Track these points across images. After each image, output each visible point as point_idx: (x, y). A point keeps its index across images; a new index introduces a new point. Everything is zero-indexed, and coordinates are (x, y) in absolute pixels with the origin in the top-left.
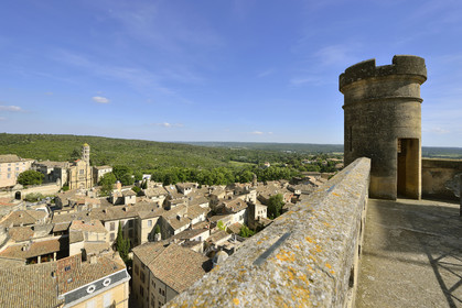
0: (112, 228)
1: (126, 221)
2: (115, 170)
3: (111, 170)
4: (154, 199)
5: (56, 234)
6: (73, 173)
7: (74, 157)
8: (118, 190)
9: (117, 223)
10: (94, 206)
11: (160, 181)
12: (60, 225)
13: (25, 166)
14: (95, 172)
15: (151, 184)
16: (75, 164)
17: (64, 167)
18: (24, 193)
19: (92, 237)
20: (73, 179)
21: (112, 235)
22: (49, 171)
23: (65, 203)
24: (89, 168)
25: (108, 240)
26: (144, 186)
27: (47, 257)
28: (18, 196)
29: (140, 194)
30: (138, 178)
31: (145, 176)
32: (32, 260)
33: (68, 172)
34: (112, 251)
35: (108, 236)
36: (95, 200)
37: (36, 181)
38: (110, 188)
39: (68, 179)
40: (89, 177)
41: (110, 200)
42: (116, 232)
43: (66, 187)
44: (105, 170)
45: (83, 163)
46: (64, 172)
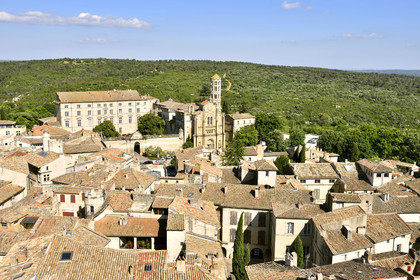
2: (259, 123)
3: (253, 121)
6: (199, 123)
7: (203, 95)
13: (146, 107)
14: (230, 122)
16: (201, 109)
17: (188, 109)
18: (144, 146)
20: (199, 132)
22: (171, 118)
23: (181, 166)
24: (220, 117)
28: (137, 149)
31: (309, 137)
33: (193, 119)
37: (155, 129)
39: (193, 132)
40: (219, 131)
44: (244, 121)
45: (212, 108)
46: (187, 118)
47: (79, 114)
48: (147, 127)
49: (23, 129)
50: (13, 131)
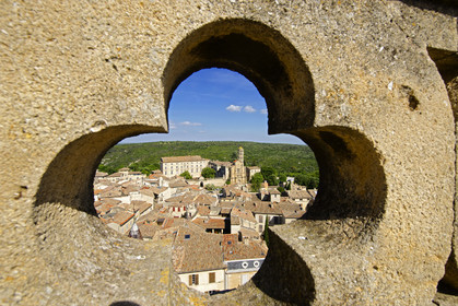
0: (261, 221)
1: (272, 217)
2: (262, 171)
3: (260, 170)
4: (298, 201)
5: (223, 215)
6: (233, 172)
7: (234, 157)
8: (265, 189)
9: (264, 216)
10: (247, 199)
11: (303, 184)
12: (225, 209)
13: (205, 164)
14: (248, 171)
15: (294, 187)
16: (234, 164)
17: (227, 165)
18: (205, 183)
19: (246, 224)
20: (233, 176)
21: (261, 227)
22: (218, 168)
23: (228, 194)
24: (244, 168)
25: (257, 230)
26: (288, 188)
27: (218, 231)
28: (202, 185)
29: (284, 195)
30: (282, 179)
31: (288, 178)
32: (209, 230)
33: (230, 170)
34: (260, 240)
35: (257, 226)
36: (248, 195)
37: (211, 175)
38: (259, 186)
39: (230, 176)
40: (243, 175)
41: (259, 196)
42: (264, 224)
43: (228, 182)
44: (254, 171)
45: (239, 164)
46: (227, 169)
47: (172, 168)
48: (206, 174)
49: (145, 176)
50: (140, 177)
